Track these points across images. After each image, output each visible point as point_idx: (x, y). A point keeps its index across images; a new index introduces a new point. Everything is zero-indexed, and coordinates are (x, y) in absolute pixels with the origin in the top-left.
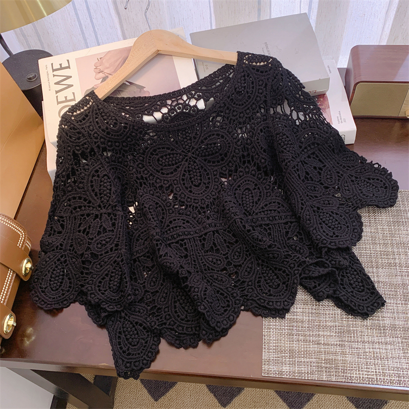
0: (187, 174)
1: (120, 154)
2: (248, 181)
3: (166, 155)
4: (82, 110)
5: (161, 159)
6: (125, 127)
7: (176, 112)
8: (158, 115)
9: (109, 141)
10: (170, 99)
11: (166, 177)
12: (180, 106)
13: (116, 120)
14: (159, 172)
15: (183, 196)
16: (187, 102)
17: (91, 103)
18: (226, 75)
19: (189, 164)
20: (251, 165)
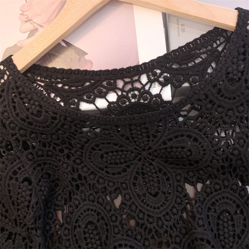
0: (140, 178)
1: (49, 147)
2: (227, 198)
3: (112, 152)
5: (105, 156)
7: (129, 101)
8: (101, 103)
9: (33, 133)
10: (122, 79)
11: (111, 178)
12: (136, 93)
14: (103, 170)
16: (147, 88)
17: (6, 77)
18: (212, 46)
19: (143, 165)
20: (231, 176)
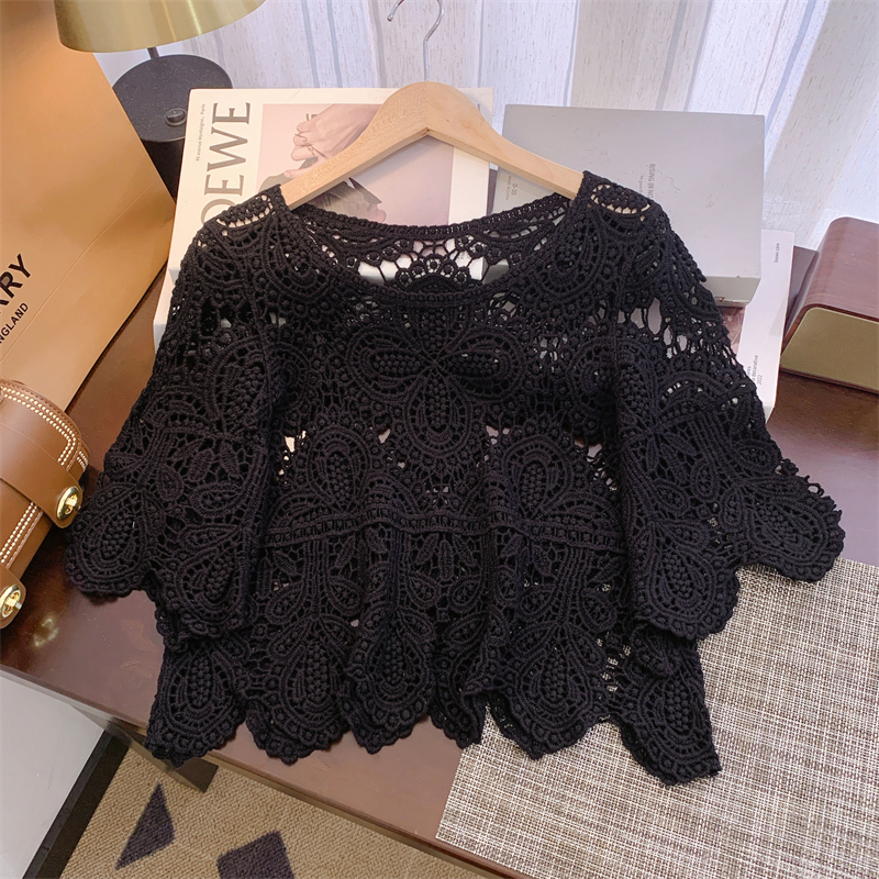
0: (422, 404)
1: (301, 329)
2: (542, 447)
3: (389, 353)
4: (248, 222)
5: (378, 358)
6: (321, 279)
7: (427, 271)
8: (389, 270)
9: (285, 298)
10: (422, 241)
11: (381, 397)
12: (438, 261)
13: (308, 258)
14: (370, 383)
15: (406, 443)
16: (452, 257)
17: (267, 211)
18: (546, 217)
19: (430, 382)
20: (552, 416)
